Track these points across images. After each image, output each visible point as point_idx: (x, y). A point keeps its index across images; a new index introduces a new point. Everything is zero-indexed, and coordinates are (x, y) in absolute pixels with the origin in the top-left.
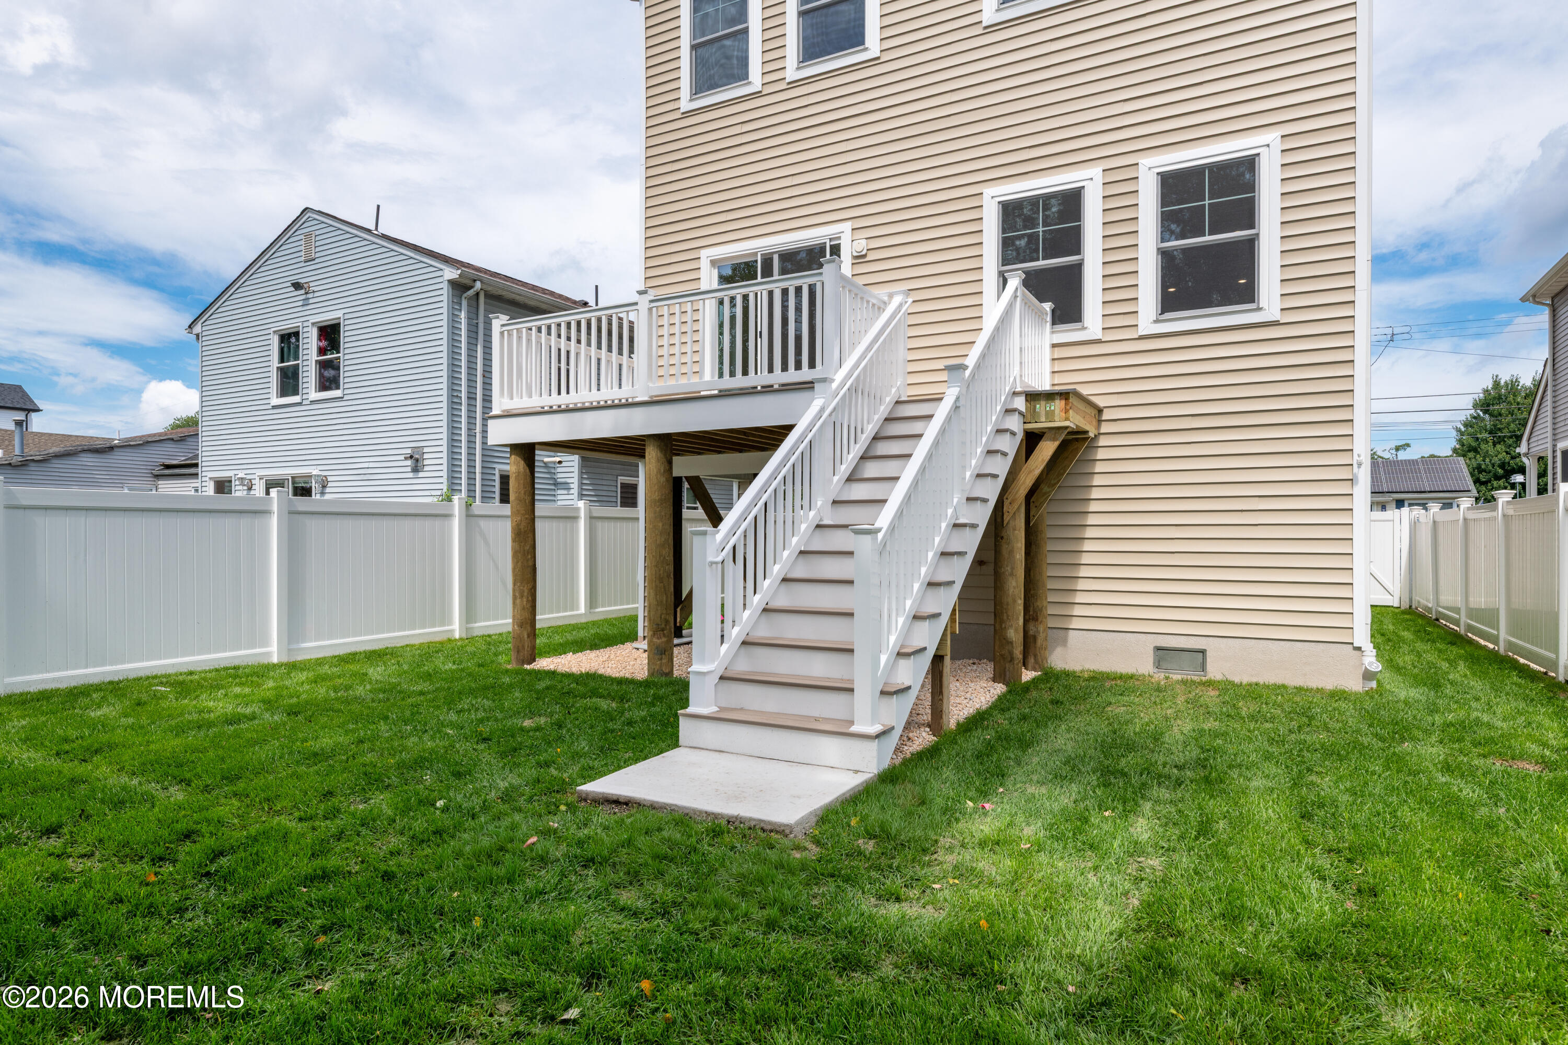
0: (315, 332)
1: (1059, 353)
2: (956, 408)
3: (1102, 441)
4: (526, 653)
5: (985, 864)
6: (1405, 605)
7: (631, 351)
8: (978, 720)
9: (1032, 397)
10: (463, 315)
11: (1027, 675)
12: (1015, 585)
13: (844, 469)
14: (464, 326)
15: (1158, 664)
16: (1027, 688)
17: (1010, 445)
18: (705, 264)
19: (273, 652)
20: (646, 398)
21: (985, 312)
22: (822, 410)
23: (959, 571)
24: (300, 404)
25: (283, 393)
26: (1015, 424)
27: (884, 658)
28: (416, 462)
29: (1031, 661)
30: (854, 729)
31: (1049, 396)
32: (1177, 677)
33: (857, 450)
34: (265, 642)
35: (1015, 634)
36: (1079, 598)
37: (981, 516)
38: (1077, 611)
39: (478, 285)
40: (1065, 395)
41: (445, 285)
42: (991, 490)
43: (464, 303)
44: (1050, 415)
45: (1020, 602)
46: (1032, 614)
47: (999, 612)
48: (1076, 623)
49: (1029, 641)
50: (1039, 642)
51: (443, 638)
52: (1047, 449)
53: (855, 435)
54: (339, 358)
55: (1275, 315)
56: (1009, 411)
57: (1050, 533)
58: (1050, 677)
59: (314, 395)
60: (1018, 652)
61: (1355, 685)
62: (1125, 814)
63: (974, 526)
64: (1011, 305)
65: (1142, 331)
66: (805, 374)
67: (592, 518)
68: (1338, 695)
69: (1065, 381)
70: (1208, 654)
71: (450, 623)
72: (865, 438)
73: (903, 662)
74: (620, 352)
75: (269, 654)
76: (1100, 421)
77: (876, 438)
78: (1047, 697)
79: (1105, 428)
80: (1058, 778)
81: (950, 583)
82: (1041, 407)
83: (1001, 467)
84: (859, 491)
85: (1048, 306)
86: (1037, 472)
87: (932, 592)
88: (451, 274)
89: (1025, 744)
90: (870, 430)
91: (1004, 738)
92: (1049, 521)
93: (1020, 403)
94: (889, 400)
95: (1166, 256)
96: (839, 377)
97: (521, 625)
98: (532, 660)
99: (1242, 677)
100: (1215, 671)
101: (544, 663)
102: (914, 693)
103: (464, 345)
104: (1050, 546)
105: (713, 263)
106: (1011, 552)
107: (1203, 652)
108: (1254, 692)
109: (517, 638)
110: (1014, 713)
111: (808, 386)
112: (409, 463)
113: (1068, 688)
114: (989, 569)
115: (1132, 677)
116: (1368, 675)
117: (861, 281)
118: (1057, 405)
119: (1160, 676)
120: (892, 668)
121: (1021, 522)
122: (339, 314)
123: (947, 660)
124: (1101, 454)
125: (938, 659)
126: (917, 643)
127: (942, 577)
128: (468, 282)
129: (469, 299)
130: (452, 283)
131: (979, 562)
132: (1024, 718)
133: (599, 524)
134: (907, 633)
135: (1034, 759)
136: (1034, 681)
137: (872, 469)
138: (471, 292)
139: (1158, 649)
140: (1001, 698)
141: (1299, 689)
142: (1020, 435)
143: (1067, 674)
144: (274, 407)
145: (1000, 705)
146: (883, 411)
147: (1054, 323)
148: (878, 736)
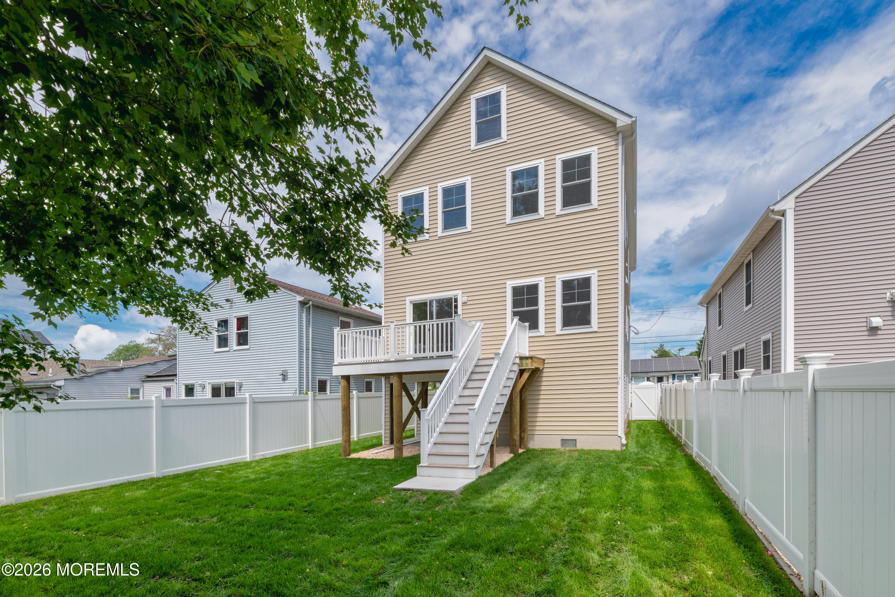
0: (235, 321)
1: (532, 340)
2: (497, 367)
3: (545, 370)
4: (347, 452)
5: (503, 495)
6: (659, 420)
7: (380, 335)
8: (504, 465)
9: (521, 358)
10: (304, 315)
11: (521, 451)
12: (517, 421)
13: (462, 385)
14: (304, 320)
15: (562, 445)
16: (520, 455)
17: (514, 376)
18: (408, 302)
19: (247, 457)
20: (393, 360)
21: (507, 329)
22: (456, 367)
23: (498, 418)
24: (229, 351)
25: (220, 346)
26: (516, 368)
27: (477, 446)
28: (284, 377)
29: (523, 446)
30: (469, 466)
31: (527, 358)
32: (567, 449)
33: (466, 378)
34: (245, 453)
35: (516, 437)
36: (538, 424)
37: (505, 400)
38: (537, 428)
39: (311, 303)
40: (531, 358)
41: (297, 303)
42: (508, 392)
43: (305, 310)
44: (527, 364)
45: (518, 426)
46: (523, 430)
47: (511, 430)
48: (537, 433)
49: (522, 439)
50: (525, 439)
51: (306, 449)
52: (526, 375)
53: (466, 371)
54: (247, 332)
55: (596, 329)
56: (514, 364)
57: (529, 402)
58: (528, 451)
59: (236, 347)
60: (518, 443)
61: (618, 448)
62: (540, 483)
63: (503, 404)
64: (515, 328)
65: (557, 333)
66: (449, 353)
67: (358, 398)
68: (614, 452)
69: (532, 354)
71: (308, 443)
72: (468, 373)
73: (482, 447)
74: (376, 336)
75: (246, 458)
76: (544, 363)
77: (472, 373)
78: (526, 457)
79: (546, 366)
80: (525, 477)
81: (496, 422)
82: (524, 361)
83: (511, 383)
84: (467, 392)
85: (527, 324)
86: (523, 383)
87: (491, 425)
88: (300, 298)
89: (517, 470)
90: (470, 370)
91: (511, 469)
92: (528, 398)
93: (518, 361)
94: (476, 359)
95: (564, 308)
96: (460, 355)
97: (345, 442)
98: (349, 455)
99: (586, 447)
100: (579, 446)
101: (354, 456)
102: (485, 456)
103: (304, 327)
104: (529, 406)
105: (411, 302)
106: (515, 410)
107: (576, 440)
108: (589, 452)
109: (344, 447)
110: (515, 462)
111: (450, 356)
112: (281, 377)
113: (533, 454)
114: (508, 415)
115: (554, 450)
116: (623, 445)
117: (467, 320)
118: (529, 361)
119: (563, 449)
120: (479, 448)
121: (518, 400)
122: (248, 313)
123: (495, 446)
124: (544, 374)
125: (492, 446)
126: (486, 441)
127: (493, 421)
128: (306, 301)
129: (306, 308)
130: (300, 302)
131: (505, 412)
132: (518, 463)
133: (361, 400)
134: (483, 438)
135: (519, 473)
136: (523, 453)
137: (471, 384)
138: (308, 306)
139: (562, 440)
140: (511, 458)
141: (602, 451)
142: (518, 371)
143: (534, 450)
144: (215, 353)
145: (511, 460)
146: (474, 363)
147: (530, 329)
148: (476, 468)
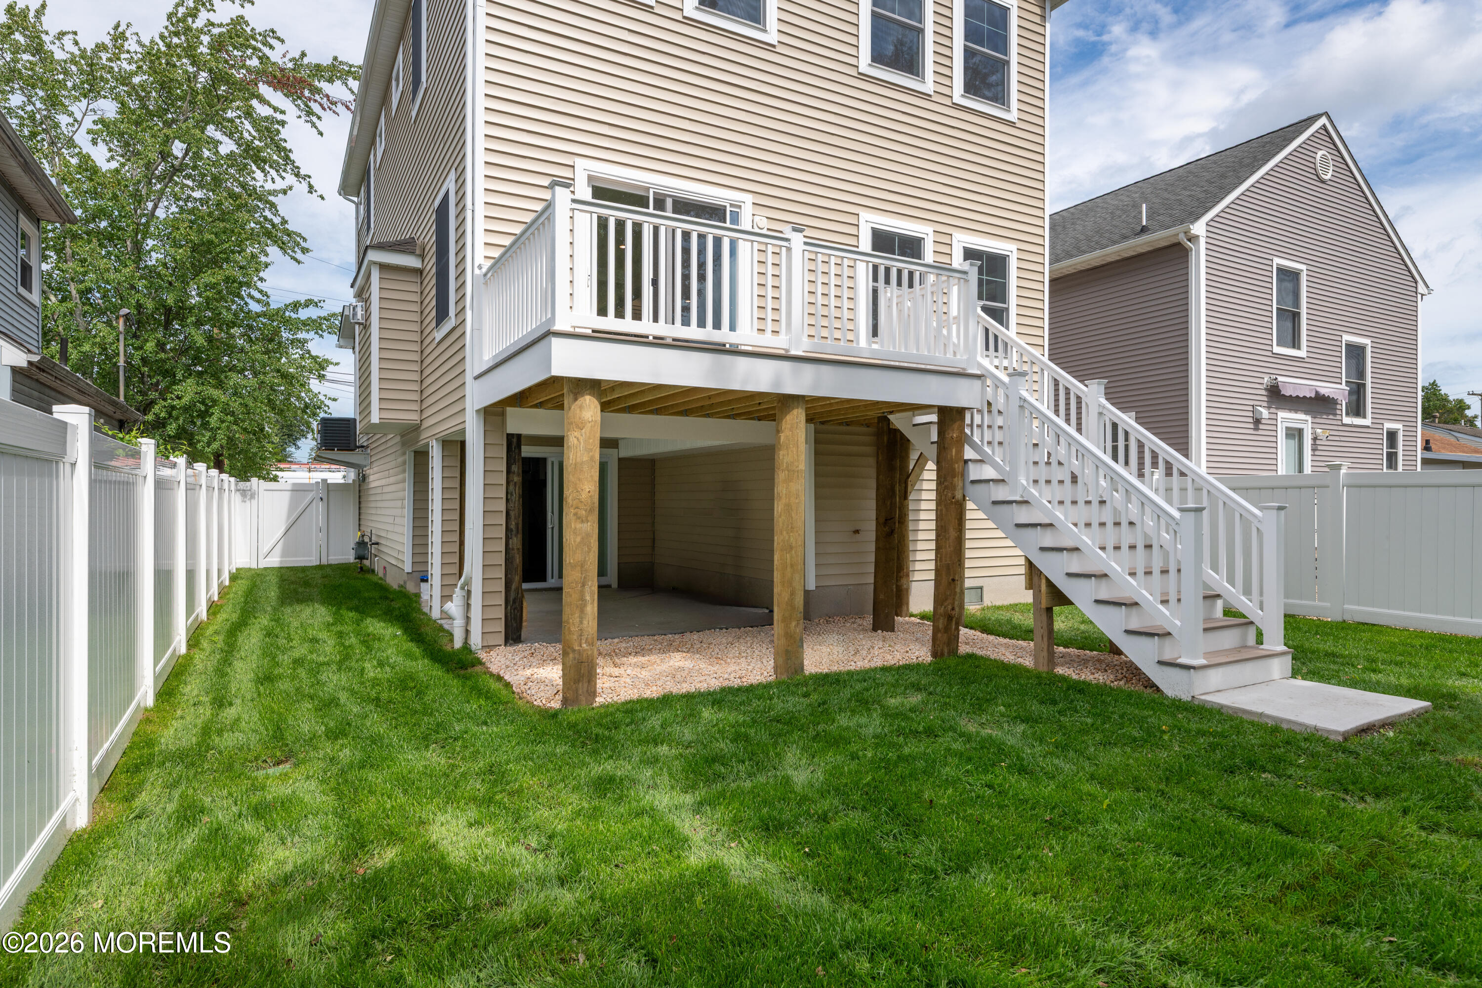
18: (580, 176)
36: (918, 557)
38: (918, 566)
48: (916, 576)
70: (985, 589)
100: (987, 600)
107: (981, 588)
